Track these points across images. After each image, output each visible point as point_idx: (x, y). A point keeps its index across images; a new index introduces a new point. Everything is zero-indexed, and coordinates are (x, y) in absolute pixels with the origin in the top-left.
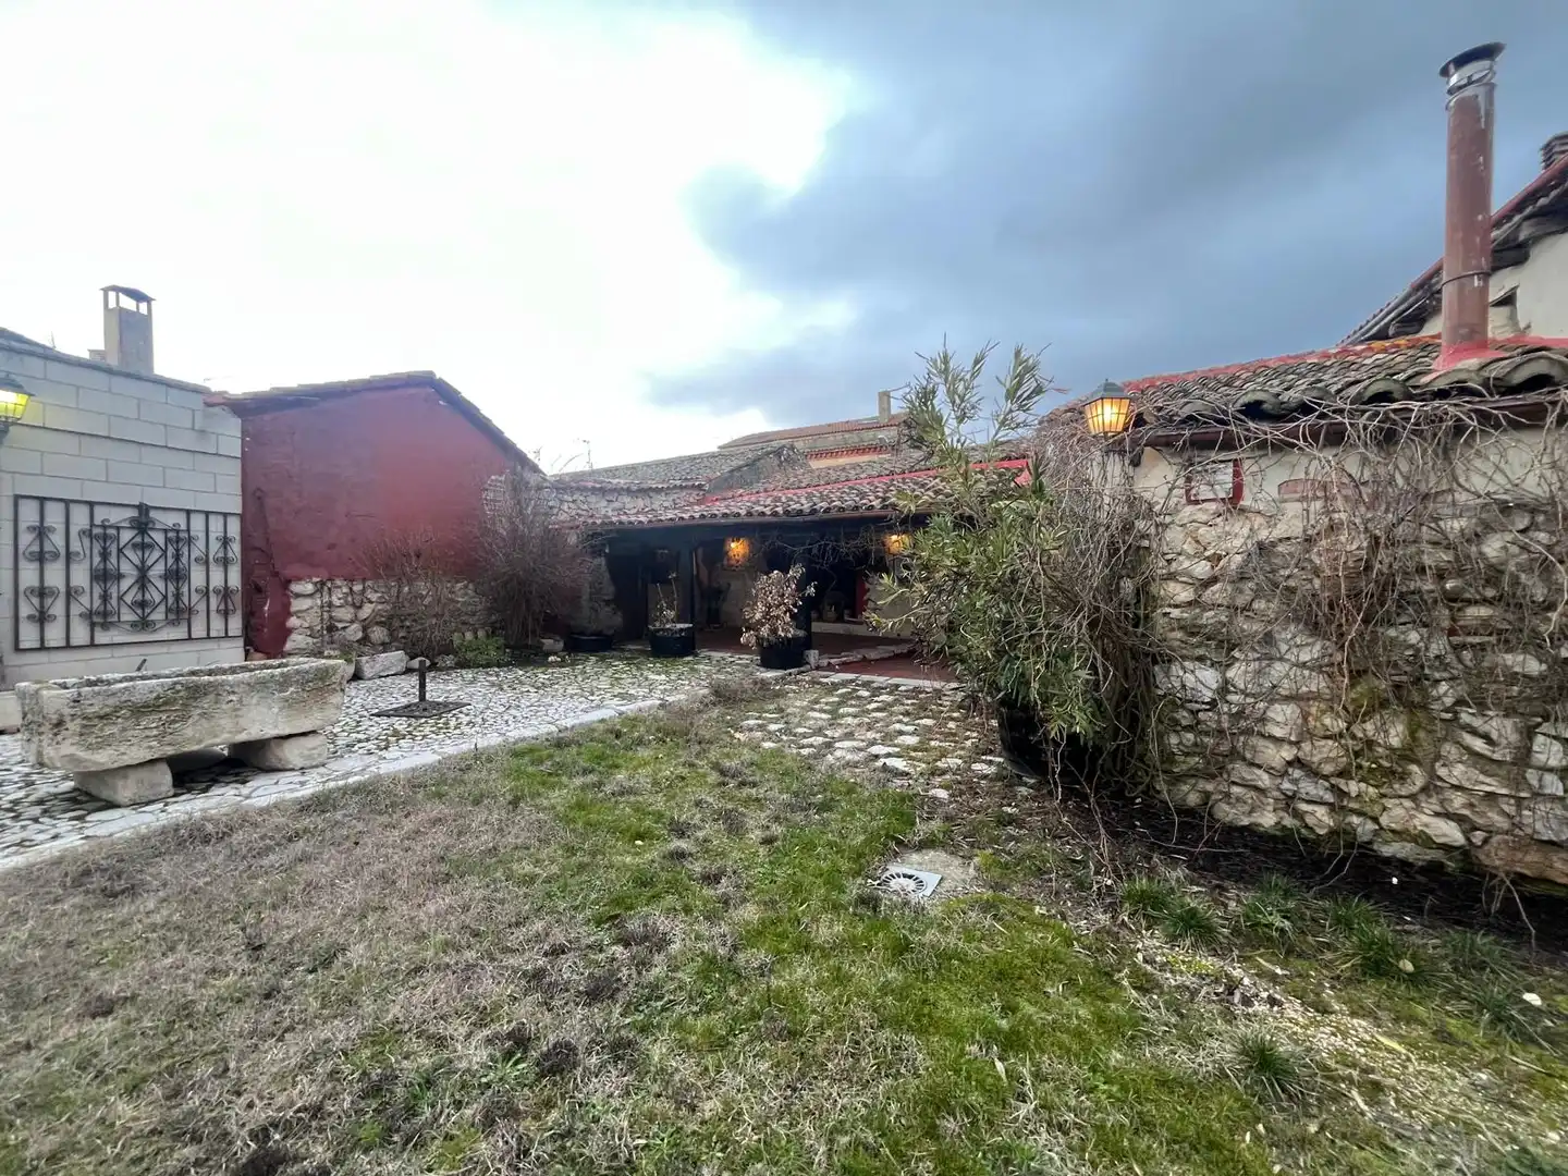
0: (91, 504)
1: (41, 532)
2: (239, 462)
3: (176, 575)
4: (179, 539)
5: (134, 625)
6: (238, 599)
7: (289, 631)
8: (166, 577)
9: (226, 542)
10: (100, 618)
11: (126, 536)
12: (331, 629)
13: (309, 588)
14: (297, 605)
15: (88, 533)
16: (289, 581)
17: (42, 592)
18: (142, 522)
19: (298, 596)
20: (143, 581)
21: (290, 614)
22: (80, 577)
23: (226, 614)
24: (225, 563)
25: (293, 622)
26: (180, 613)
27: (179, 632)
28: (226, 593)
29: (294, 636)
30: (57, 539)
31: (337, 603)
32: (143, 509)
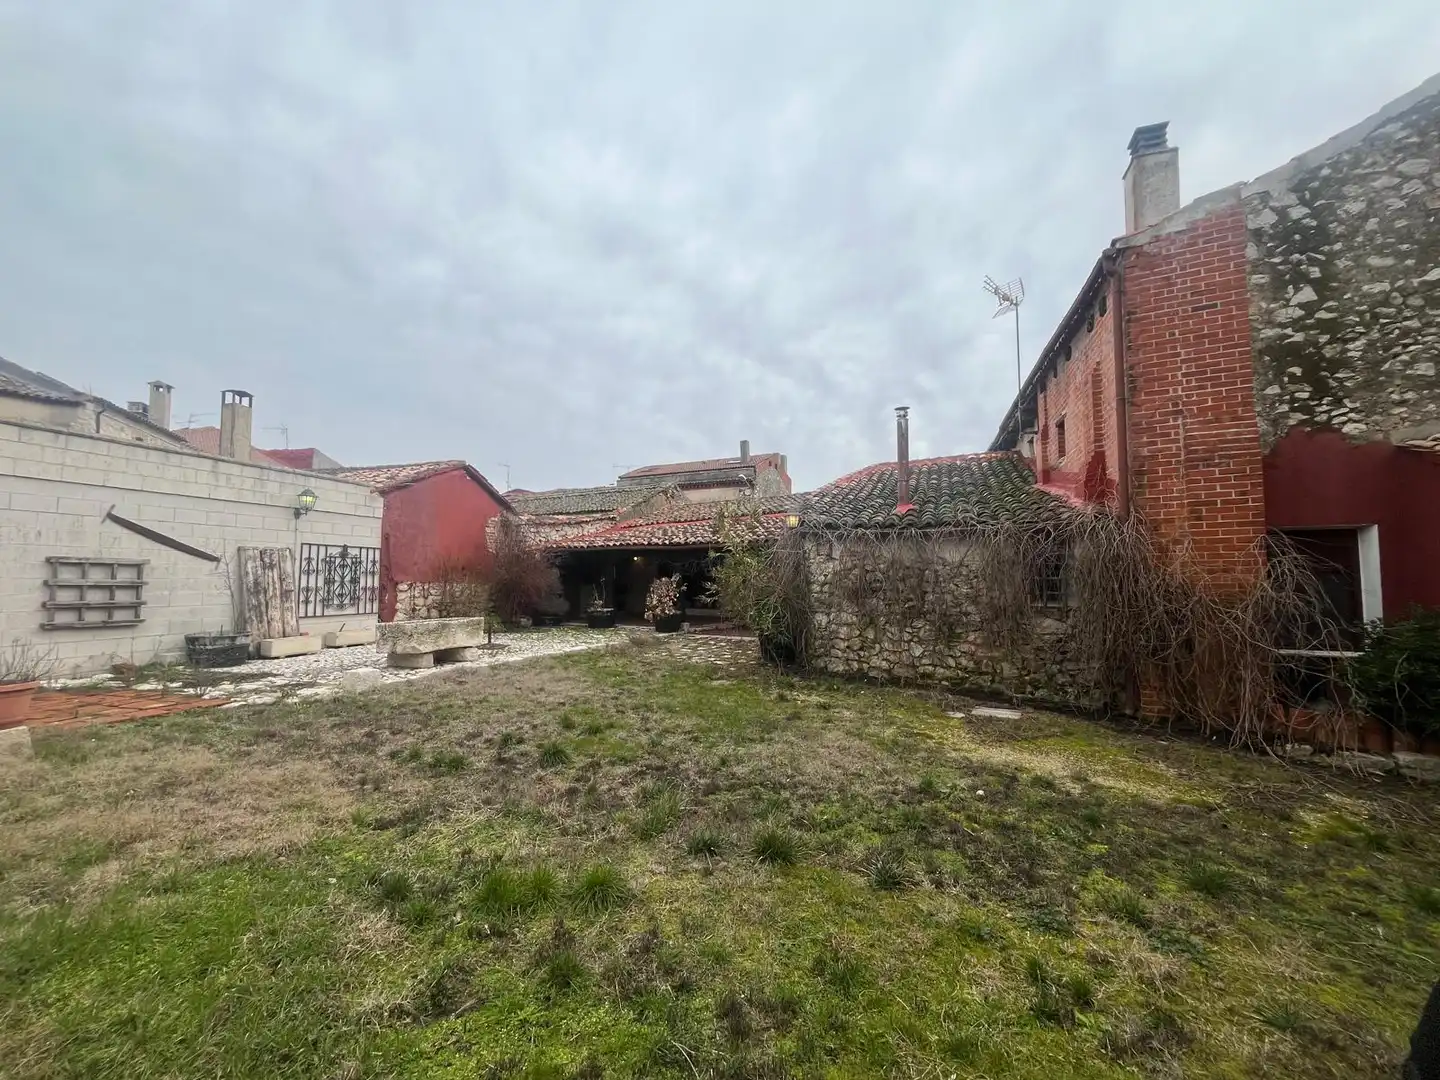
0: (326, 546)
1: (309, 559)
2: (380, 521)
3: (355, 581)
4: (357, 562)
5: (338, 606)
6: (377, 592)
7: (396, 610)
8: (351, 582)
9: (374, 562)
10: (326, 602)
11: (338, 561)
12: (414, 610)
13: (406, 587)
14: (401, 596)
15: (324, 560)
16: (397, 584)
17: (308, 589)
18: (344, 555)
19: (401, 591)
20: (342, 584)
21: (397, 602)
22: (321, 583)
23: (372, 601)
24: (373, 573)
25: (399, 606)
26: (355, 600)
27: (352, 610)
28: (373, 589)
29: (398, 613)
30: (314, 563)
31: (417, 595)
32: (345, 547)
